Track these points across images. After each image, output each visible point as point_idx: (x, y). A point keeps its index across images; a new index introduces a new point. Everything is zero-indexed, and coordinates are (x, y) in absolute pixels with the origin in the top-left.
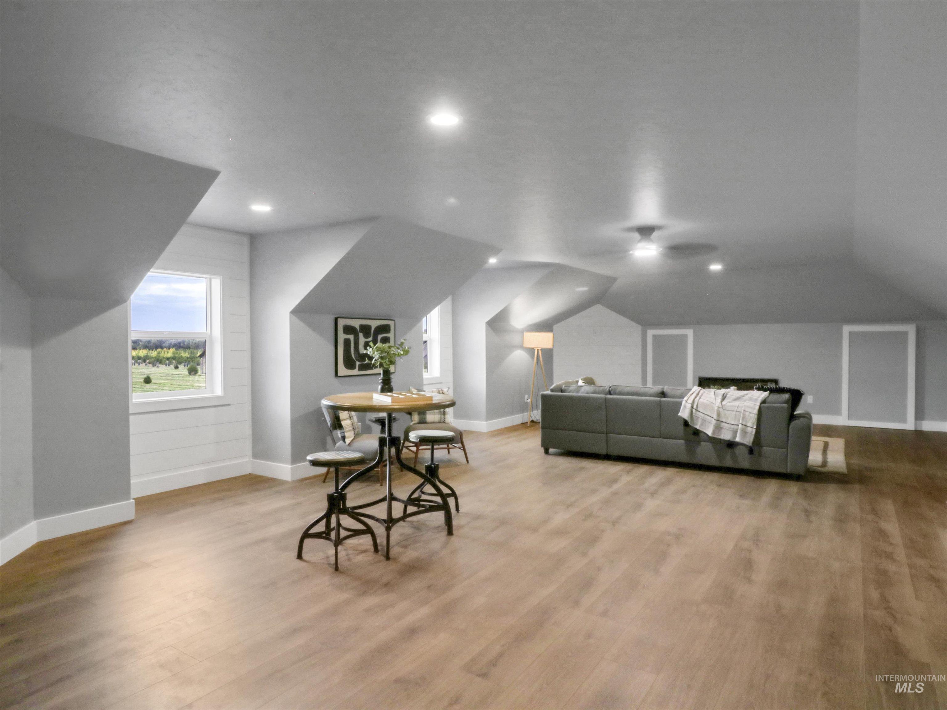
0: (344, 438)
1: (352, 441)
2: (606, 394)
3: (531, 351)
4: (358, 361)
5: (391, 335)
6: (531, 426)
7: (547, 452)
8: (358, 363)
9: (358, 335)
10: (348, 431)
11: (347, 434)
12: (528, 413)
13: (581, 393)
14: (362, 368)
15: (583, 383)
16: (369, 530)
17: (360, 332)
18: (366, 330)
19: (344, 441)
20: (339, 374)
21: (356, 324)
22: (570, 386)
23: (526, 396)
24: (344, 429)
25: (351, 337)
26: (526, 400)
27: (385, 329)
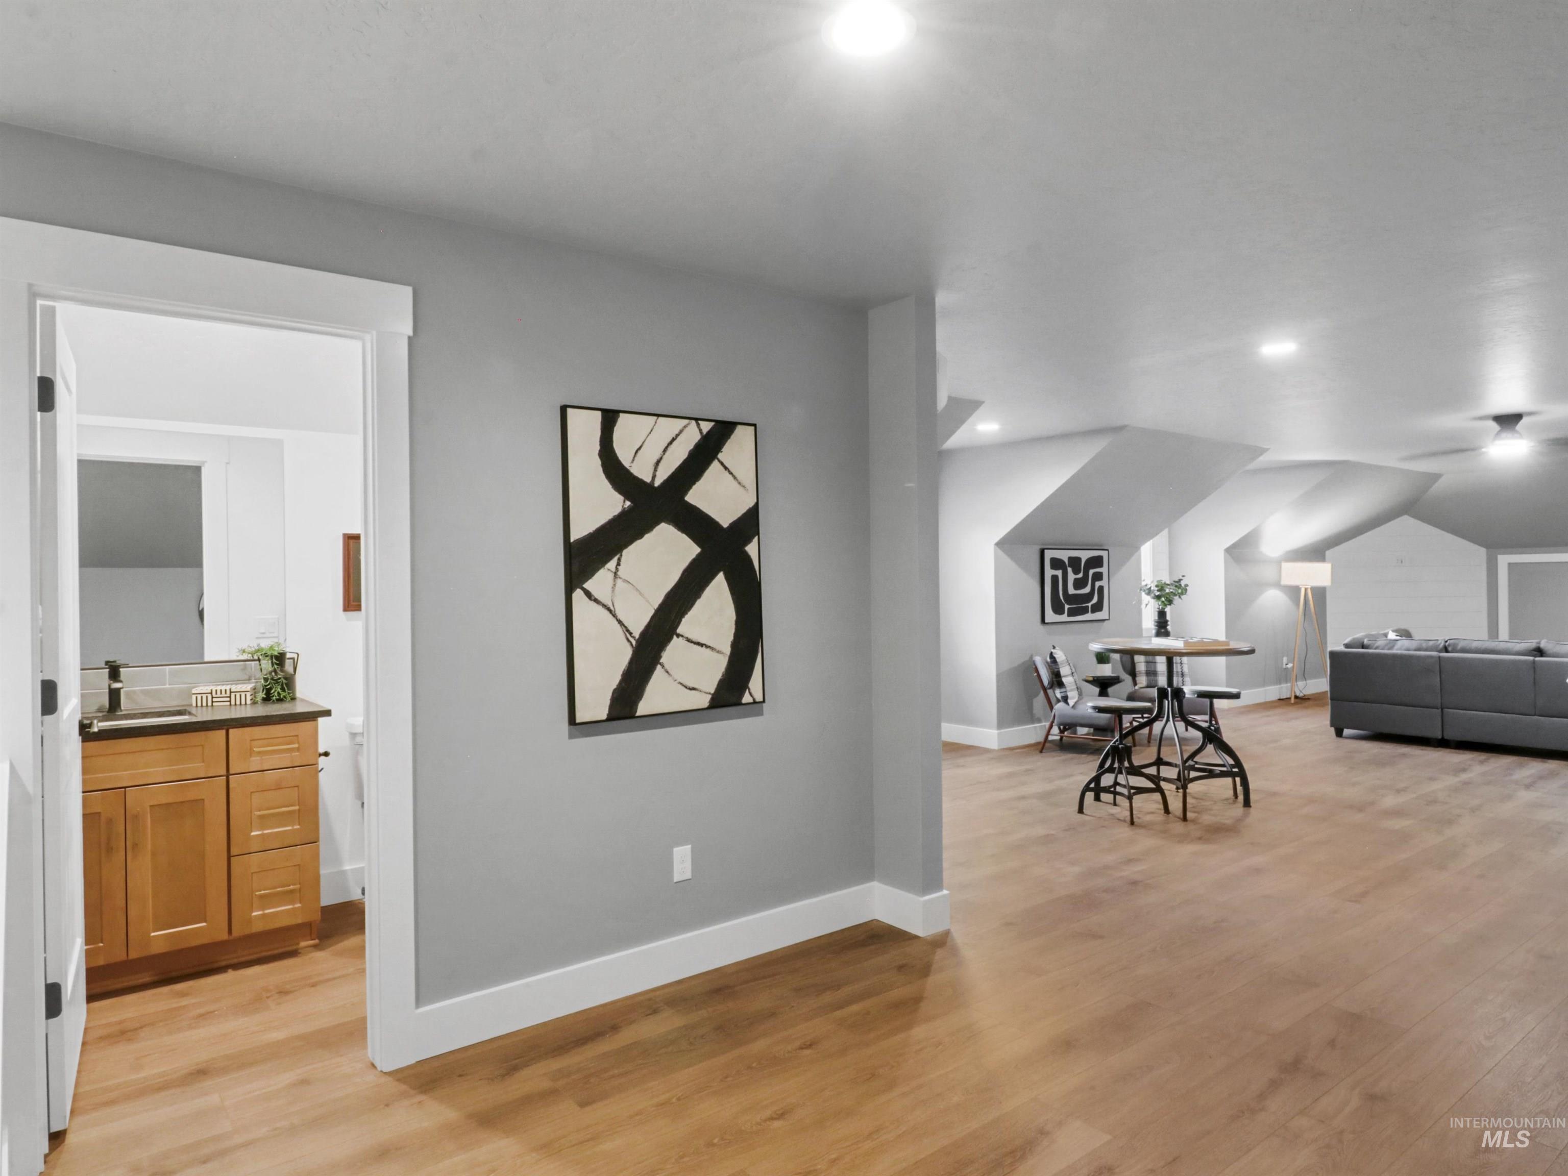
0: (1065, 699)
1: (1076, 703)
2: (1440, 651)
3: (1294, 591)
4: (1067, 604)
5: (1104, 570)
6: (1295, 704)
7: (1339, 733)
8: (1067, 607)
9: (1067, 569)
10: (1072, 690)
11: (1070, 694)
12: (1289, 684)
13: (1397, 650)
14: (1072, 613)
15: (1397, 636)
16: (1159, 789)
17: (1069, 567)
18: (1075, 562)
19: (1068, 704)
20: (1047, 621)
21: (1064, 555)
22: (1378, 639)
23: (1285, 660)
24: (1065, 687)
25: (1059, 573)
26: (1284, 664)
27: (1096, 562)
